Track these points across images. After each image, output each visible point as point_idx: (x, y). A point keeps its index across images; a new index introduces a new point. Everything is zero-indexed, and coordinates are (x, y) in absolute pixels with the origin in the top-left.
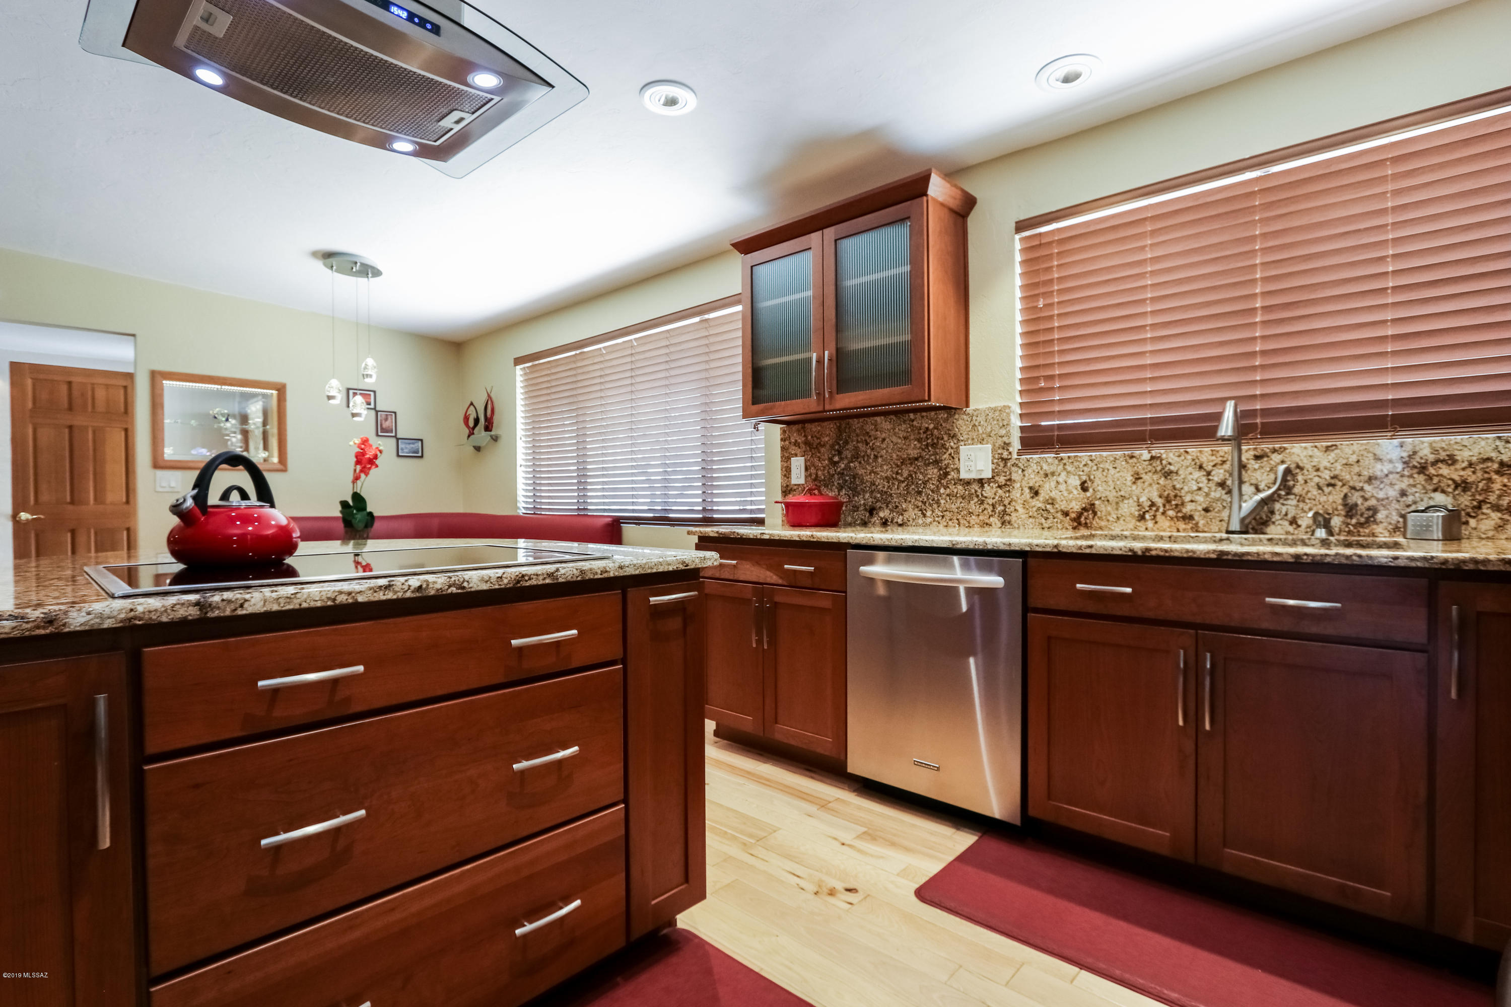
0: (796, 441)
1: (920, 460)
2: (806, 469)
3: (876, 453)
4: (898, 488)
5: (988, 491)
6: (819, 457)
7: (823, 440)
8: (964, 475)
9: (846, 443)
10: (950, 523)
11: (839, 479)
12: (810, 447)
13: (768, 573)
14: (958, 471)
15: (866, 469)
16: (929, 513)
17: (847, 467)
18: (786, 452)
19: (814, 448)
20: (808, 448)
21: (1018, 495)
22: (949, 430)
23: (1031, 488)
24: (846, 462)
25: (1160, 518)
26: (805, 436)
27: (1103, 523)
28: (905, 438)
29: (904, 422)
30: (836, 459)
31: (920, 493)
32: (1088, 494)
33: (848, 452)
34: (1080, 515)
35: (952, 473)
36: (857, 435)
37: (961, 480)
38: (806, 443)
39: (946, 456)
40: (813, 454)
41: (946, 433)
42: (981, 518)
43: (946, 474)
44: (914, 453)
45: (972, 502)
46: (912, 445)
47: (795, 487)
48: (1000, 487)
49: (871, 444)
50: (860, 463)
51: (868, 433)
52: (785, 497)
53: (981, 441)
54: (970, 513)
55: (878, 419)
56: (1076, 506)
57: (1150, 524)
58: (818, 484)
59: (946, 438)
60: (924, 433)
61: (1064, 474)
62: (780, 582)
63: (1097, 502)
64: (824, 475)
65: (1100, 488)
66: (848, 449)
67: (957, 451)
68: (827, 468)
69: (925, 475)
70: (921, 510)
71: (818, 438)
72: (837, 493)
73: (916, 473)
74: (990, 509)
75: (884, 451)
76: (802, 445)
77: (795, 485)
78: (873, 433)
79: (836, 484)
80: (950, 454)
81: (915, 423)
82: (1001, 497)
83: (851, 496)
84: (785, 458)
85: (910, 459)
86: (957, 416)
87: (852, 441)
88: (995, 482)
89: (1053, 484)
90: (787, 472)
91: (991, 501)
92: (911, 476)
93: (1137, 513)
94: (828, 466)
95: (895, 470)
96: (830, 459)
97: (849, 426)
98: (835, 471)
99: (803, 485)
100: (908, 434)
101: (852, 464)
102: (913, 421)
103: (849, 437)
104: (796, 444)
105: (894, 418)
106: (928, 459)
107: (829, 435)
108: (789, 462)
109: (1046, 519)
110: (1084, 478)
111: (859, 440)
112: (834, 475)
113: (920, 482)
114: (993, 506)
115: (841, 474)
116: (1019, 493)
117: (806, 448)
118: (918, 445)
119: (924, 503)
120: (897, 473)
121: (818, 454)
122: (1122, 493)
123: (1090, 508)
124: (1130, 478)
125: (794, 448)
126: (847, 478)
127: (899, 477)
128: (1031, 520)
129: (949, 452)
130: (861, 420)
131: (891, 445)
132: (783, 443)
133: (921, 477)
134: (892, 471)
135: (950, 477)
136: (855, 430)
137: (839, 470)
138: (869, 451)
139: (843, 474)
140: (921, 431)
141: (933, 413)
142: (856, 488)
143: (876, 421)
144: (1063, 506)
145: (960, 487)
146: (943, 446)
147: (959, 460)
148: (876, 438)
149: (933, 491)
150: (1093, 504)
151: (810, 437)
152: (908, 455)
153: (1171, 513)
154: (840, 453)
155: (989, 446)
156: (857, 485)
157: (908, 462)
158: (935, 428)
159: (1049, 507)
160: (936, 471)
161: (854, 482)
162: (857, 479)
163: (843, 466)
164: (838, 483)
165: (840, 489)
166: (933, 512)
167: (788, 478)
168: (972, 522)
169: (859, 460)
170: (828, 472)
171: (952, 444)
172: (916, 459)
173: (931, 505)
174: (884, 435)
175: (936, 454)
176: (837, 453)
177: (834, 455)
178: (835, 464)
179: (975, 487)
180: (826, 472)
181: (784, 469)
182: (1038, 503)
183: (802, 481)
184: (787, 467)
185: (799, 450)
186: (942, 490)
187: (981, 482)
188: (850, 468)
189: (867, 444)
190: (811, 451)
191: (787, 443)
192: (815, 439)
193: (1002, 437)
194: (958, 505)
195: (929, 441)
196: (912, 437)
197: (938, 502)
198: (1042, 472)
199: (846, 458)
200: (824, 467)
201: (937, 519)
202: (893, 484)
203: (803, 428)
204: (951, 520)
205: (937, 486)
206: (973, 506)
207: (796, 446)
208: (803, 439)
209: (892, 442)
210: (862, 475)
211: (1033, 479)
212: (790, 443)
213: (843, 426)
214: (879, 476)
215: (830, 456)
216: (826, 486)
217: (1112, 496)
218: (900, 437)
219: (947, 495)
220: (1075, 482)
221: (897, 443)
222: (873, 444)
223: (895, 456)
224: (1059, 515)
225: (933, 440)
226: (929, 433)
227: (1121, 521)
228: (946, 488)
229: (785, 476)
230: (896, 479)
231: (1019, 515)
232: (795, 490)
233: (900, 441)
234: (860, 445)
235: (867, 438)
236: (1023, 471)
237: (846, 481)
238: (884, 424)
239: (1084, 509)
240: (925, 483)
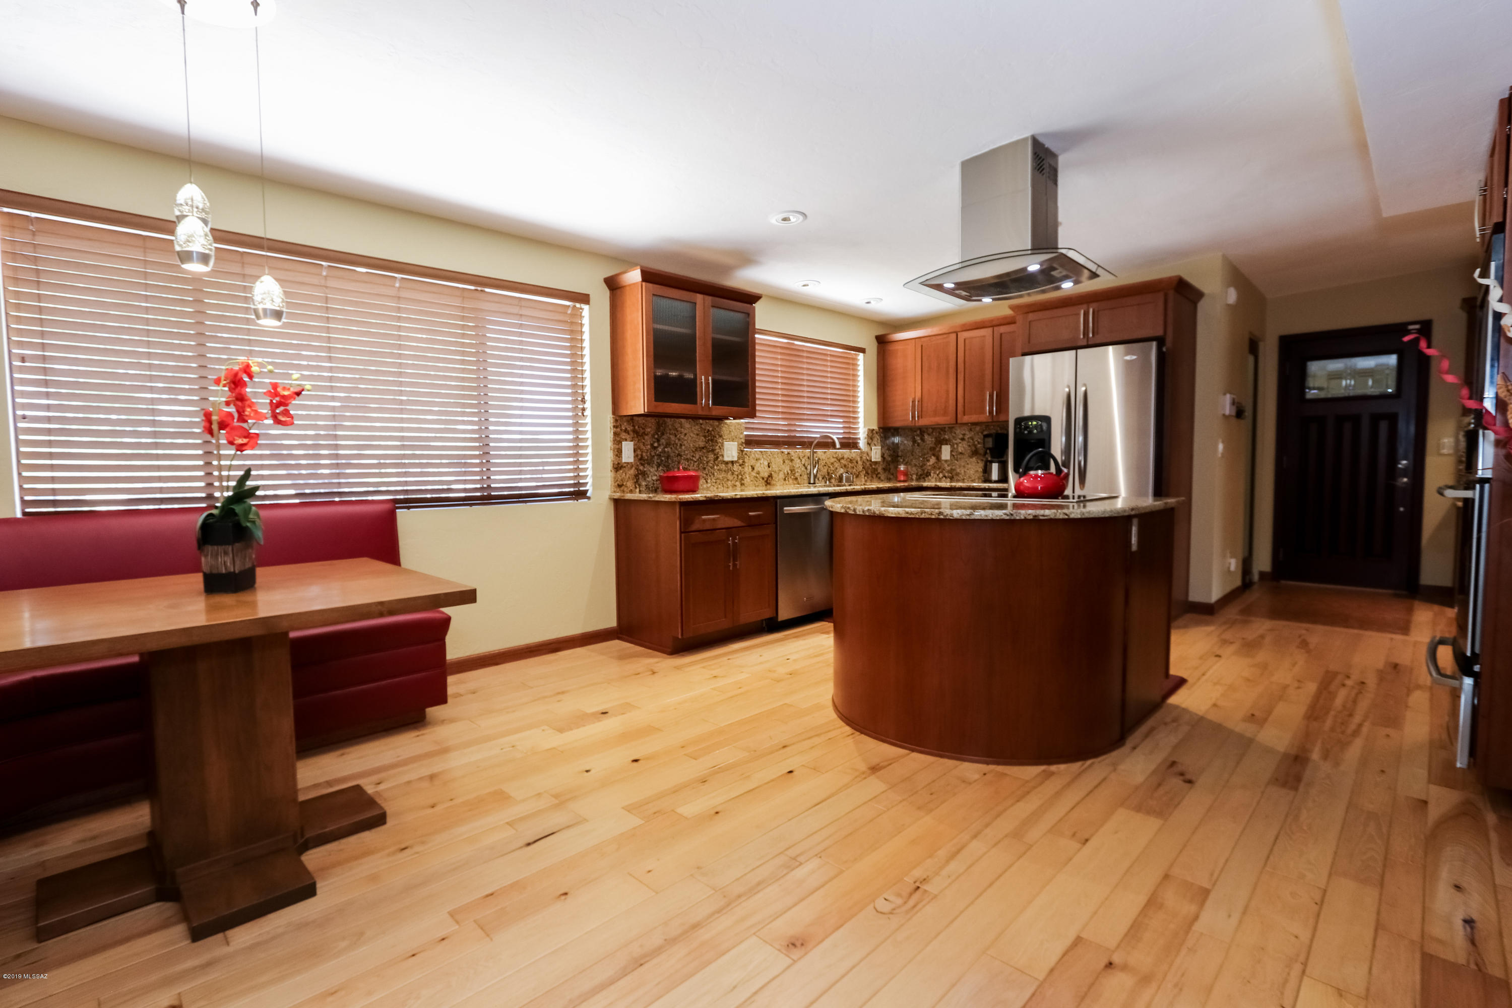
0: (626, 429)
1: (705, 448)
2: (635, 451)
3: (681, 443)
4: (693, 466)
5: (736, 467)
6: (643, 443)
7: (647, 430)
8: (726, 459)
9: (663, 434)
10: (719, 486)
11: (658, 459)
12: (637, 435)
13: (736, 520)
14: (723, 456)
15: (675, 453)
16: (709, 481)
17: (664, 451)
18: (618, 437)
19: (640, 436)
20: (635, 436)
21: (747, 470)
22: (719, 432)
23: (752, 466)
24: (662, 447)
25: (790, 479)
26: (633, 426)
27: (774, 482)
28: (698, 435)
29: (697, 424)
30: (656, 445)
31: (704, 469)
32: (770, 469)
33: (663, 441)
34: (767, 479)
35: (720, 457)
36: (670, 430)
37: (724, 461)
38: (634, 431)
39: (717, 447)
40: (639, 440)
41: (717, 434)
42: (732, 482)
43: (718, 458)
44: (702, 444)
45: (729, 474)
46: (701, 439)
47: (625, 465)
48: (740, 465)
49: (678, 437)
50: (671, 448)
51: (676, 429)
52: (616, 472)
53: (733, 440)
54: (728, 480)
55: (683, 420)
56: (766, 475)
57: (787, 482)
58: (643, 463)
59: (717, 437)
60: (707, 432)
61: (762, 459)
62: (743, 524)
63: (773, 473)
64: (647, 456)
65: (774, 466)
66: (663, 438)
67: (722, 444)
68: (650, 451)
69: (707, 457)
70: (705, 479)
71: (643, 429)
72: (656, 469)
73: (703, 457)
74: (736, 477)
75: (686, 442)
76: (631, 433)
77: (625, 463)
78: (679, 429)
79: (655, 463)
80: (719, 446)
81: (703, 426)
82: (740, 471)
83: (666, 471)
84: (617, 442)
85: (700, 448)
86: (722, 425)
87: (667, 434)
88: (738, 463)
89: (759, 464)
90: (618, 452)
91: (736, 473)
92: (700, 458)
93: (784, 477)
94: (650, 449)
95: (692, 454)
96: (652, 445)
97: (665, 423)
98: (655, 453)
99: (631, 463)
100: (699, 432)
101: (666, 449)
102: (701, 424)
103: (664, 430)
104: (626, 431)
105: (692, 421)
106: (709, 449)
107: (651, 427)
108: (620, 445)
109: (757, 481)
110: (769, 461)
111: (671, 433)
112: (654, 456)
113: (705, 462)
114: (738, 476)
115: (659, 456)
116: (747, 469)
117: (634, 435)
118: (704, 440)
119: (707, 474)
120: (693, 456)
121: (644, 441)
122: (780, 469)
123: (770, 476)
124: (782, 462)
125: (624, 434)
126: (663, 459)
127: (694, 459)
128: (752, 482)
129: (718, 445)
130: (673, 419)
131: (690, 438)
132: (615, 429)
133: (705, 459)
134: (690, 455)
135: (719, 459)
136: (669, 425)
137: (657, 452)
138: (677, 441)
139: (660, 455)
140: (706, 431)
141: (711, 421)
142: (669, 465)
143: (681, 422)
144: (762, 475)
145: (724, 465)
146: (716, 442)
147: (723, 450)
148: (681, 433)
149: (711, 468)
150: (771, 474)
151: (637, 427)
152: (699, 445)
153: (792, 477)
154: (658, 441)
155: (737, 443)
156: (669, 463)
157: (699, 449)
158: (713, 430)
159: (758, 475)
160: (713, 455)
161: (667, 462)
162: (669, 460)
163: (660, 450)
164: (657, 462)
165: (658, 467)
166: (711, 480)
167: (619, 457)
168: (729, 485)
169: (671, 446)
170: (650, 454)
171: (720, 441)
172: (703, 448)
173: (710, 476)
174: (686, 432)
175: (713, 446)
176: (656, 440)
177: (654, 442)
178: (655, 448)
179: (730, 465)
180: (649, 453)
181: (616, 450)
182: (754, 474)
183: (631, 460)
184: (619, 448)
185: (629, 436)
186: (715, 467)
187: (732, 462)
188: (665, 452)
189: (676, 436)
190: (637, 437)
191: (618, 430)
192: (641, 429)
193: (741, 439)
194: (723, 475)
195: (710, 438)
196: (701, 434)
197: (714, 474)
198: (755, 458)
199: (663, 444)
200: (647, 450)
201: (713, 484)
202: (691, 463)
203: (632, 419)
204: (719, 484)
205: (713, 465)
206: (730, 477)
207: (626, 433)
208: (632, 428)
209: (690, 436)
210: (673, 457)
211: (753, 462)
212: (621, 430)
213: (661, 422)
214: (683, 458)
215: (652, 442)
216: (649, 464)
217: (777, 469)
218: (694, 434)
219: (718, 470)
220: (766, 463)
221: (692, 438)
222: (680, 436)
223: (691, 445)
224: (761, 479)
225: (711, 437)
226: (709, 433)
227: (780, 482)
228: (717, 465)
229: (617, 455)
230: (692, 460)
231: (747, 480)
232: (625, 467)
233: (694, 436)
234: (671, 436)
235: (676, 432)
236: (749, 457)
237: (662, 460)
238: (686, 423)
239: (769, 476)
240: (707, 462)
